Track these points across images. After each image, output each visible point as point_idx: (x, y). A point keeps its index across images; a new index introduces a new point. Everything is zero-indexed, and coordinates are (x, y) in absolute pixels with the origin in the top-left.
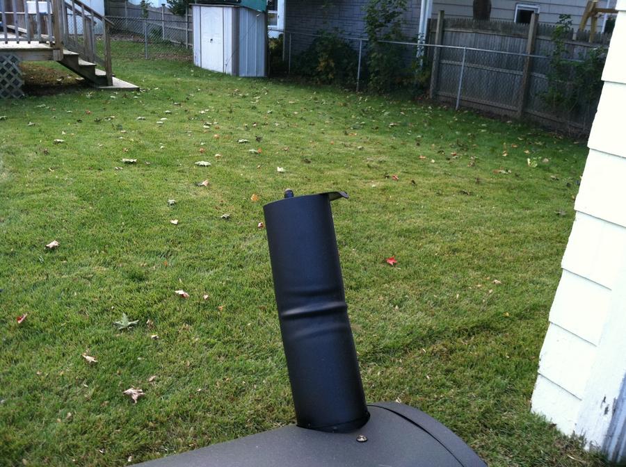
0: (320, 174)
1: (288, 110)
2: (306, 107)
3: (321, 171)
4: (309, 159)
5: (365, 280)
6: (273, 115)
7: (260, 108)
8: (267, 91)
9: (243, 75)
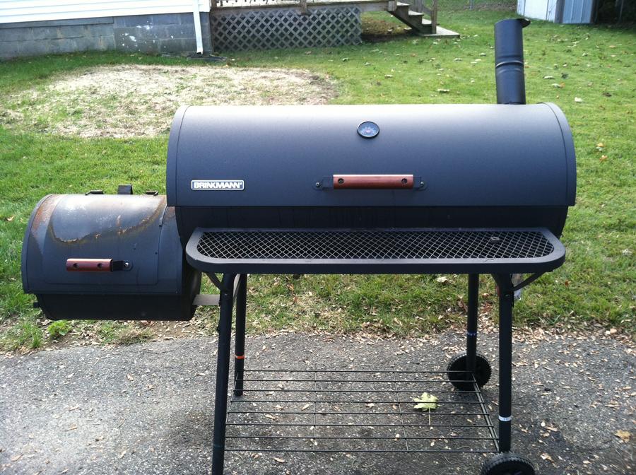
0: (618, 106)
1: (605, 53)
2: (628, 51)
3: (619, 103)
4: (611, 94)
5: (630, 181)
6: (587, 57)
7: (575, 51)
8: (589, 37)
9: (567, 22)
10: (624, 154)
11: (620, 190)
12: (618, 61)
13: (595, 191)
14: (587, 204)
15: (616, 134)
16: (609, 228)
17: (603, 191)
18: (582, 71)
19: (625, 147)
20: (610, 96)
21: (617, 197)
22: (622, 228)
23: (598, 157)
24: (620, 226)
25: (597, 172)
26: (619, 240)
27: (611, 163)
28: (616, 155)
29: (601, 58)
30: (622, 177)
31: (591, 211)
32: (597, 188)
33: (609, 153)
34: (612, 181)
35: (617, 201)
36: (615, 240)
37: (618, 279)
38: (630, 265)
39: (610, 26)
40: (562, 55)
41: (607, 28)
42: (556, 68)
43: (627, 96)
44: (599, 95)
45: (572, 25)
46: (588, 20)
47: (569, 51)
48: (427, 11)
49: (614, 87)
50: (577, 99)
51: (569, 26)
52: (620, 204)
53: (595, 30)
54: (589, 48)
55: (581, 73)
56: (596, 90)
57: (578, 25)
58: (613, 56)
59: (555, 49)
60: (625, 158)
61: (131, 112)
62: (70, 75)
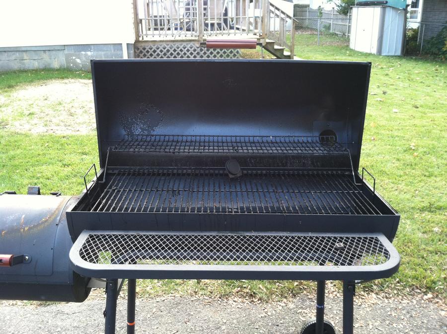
0: (423, 115)
1: (412, 77)
2: (428, 75)
3: (425, 113)
4: (418, 106)
5: (436, 173)
6: (400, 80)
7: (391, 75)
8: (400, 65)
9: (384, 55)
10: (431, 151)
11: (429, 180)
12: (421, 82)
13: (411, 181)
14: (405, 190)
15: (424, 137)
16: (422, 210)
17: (417, 181)
18: (396, 89)
19: (431, 146)
20: (418, 108)
21: (427, 185)
22: (432, 210)
23: (412, 154)
24: (431, 209)
25: (411, 165)
26: (430, 219)
27: (421, 159)
28: (425, 152)
29: (409, 80)
30: (430, 170)
31: (408, 196)
32: (412, 178)
33: (419, 151)
34: (423, 172)
35: (427, 188)
36: (428, 219)
37: (431, 253)
38: (440, 241)
39: (414, 58)
40: (382, 77)
41: (412, 58)
42: (379, 87)
43: (430, 108)
44: (410, 107)
45: (388, 56)
46: (399, 53)
47: (387, 75)
48: (287, 46)
49: (420, 101)
50: (395, 110)
51: (386, 57)
52: (430, 191)
53: (404, 60)
54: (401, 72)
55: (396, 91)
56: (407, 103)
57: (392, 56)
58: (418, 79)
59: (377, 73)
60: (432, 155)
61: (71, 115)
62: (30, 85)
